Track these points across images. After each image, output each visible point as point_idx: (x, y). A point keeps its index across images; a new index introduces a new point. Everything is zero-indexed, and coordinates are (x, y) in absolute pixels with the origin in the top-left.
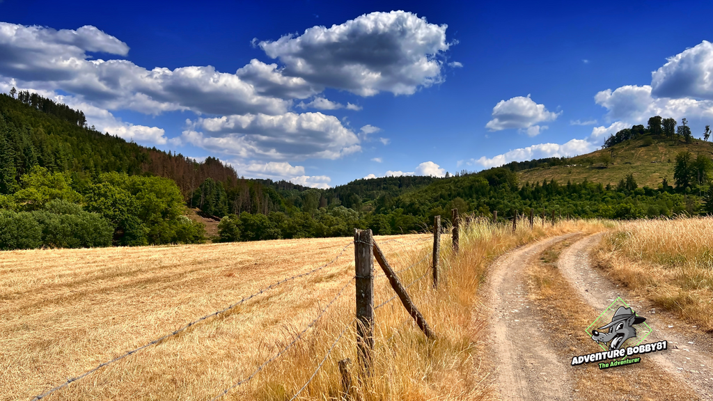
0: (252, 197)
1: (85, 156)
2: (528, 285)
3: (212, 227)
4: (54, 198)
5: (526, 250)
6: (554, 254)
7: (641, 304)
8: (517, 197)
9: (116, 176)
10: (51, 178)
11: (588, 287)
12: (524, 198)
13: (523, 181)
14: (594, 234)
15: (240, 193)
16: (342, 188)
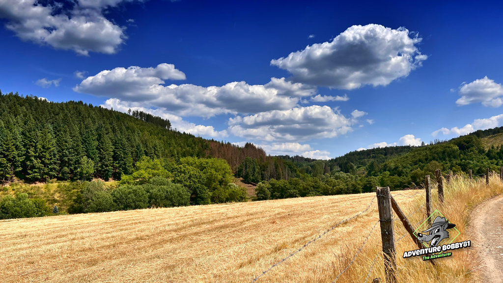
0: (276, 168)
1: (171, 148)
3: (251, 190)
4: (155, 176)
5: (500, 199)
8: (485, 158)
9: (190, 159)
10: (153, 163)
12: (491, 158)
13: (489, 145)
15: (269, 166)
16: (340, 158)
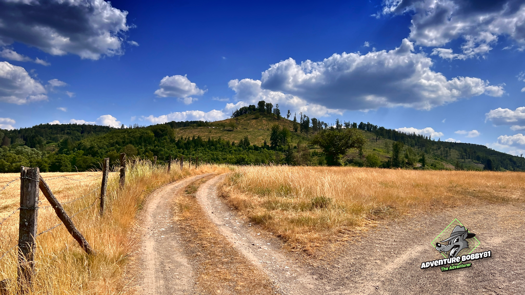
2: (174, 210)
5: (176, 185)
6: (194, 188)
7: (244, 220)
8: (174, 147)
11: (214, 210)
12: (179, 148)
13: (179, 135)
14: (222, 174)
